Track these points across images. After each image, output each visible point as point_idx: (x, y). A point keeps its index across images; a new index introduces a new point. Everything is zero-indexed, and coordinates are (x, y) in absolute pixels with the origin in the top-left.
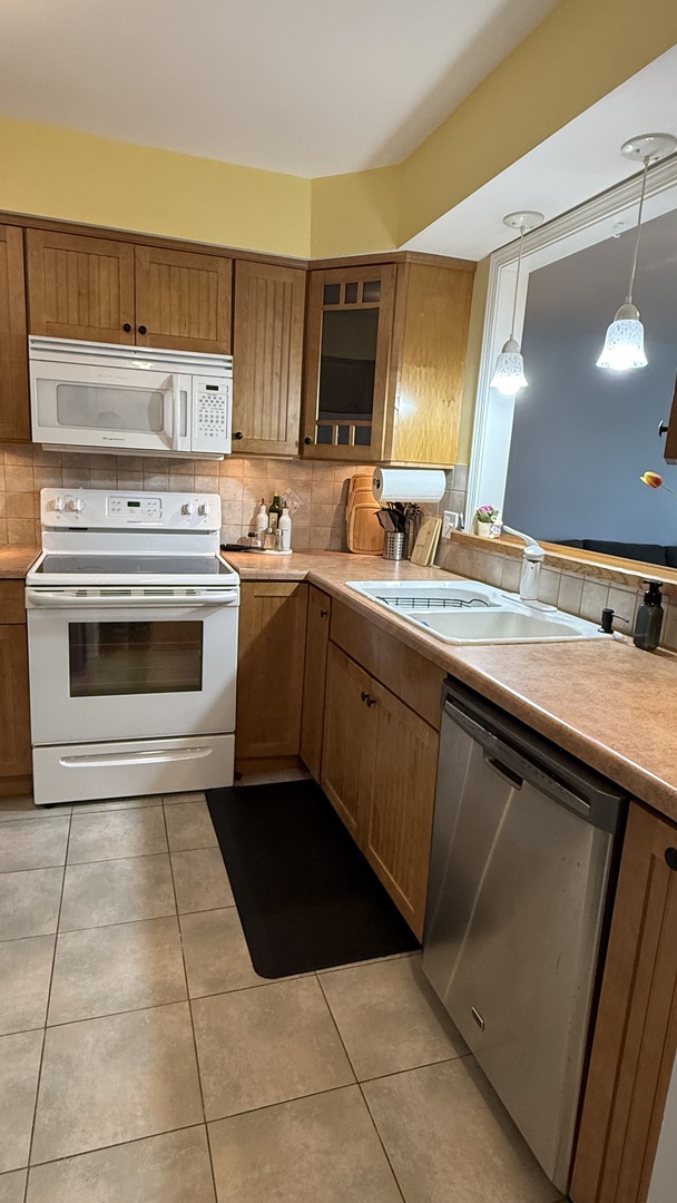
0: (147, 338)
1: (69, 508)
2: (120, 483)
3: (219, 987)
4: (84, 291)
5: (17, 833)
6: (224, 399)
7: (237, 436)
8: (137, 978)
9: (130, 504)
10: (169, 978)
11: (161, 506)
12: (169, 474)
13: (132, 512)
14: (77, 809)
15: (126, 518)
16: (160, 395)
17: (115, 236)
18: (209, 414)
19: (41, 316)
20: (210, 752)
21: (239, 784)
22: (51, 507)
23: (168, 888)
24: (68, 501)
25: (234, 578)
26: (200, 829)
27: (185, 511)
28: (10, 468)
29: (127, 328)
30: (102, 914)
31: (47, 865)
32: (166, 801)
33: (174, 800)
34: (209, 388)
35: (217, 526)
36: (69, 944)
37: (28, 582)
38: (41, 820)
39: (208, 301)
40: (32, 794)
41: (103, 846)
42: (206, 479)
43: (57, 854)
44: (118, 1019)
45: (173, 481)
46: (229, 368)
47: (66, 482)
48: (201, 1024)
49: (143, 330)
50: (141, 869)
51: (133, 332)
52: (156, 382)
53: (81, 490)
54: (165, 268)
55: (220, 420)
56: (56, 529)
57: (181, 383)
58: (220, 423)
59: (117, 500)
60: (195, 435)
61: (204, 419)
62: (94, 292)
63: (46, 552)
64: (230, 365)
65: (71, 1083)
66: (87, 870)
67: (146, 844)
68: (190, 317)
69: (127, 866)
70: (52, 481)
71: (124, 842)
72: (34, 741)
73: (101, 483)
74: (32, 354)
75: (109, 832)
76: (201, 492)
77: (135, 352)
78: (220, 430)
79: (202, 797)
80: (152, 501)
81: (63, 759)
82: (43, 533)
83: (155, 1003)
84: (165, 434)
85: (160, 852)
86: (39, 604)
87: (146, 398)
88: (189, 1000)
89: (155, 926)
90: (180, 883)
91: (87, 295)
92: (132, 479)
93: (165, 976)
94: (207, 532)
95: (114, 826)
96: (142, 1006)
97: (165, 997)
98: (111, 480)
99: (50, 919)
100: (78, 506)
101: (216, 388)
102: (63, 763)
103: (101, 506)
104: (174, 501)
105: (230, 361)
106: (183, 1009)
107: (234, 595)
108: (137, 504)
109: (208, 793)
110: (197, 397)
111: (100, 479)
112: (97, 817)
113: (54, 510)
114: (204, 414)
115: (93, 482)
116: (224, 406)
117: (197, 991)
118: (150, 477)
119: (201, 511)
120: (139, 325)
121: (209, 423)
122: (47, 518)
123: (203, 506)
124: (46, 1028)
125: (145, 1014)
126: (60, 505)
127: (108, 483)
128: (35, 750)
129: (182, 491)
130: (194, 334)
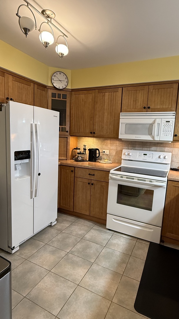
0: (150, 110)
1: (128, 154)
2: (143, 149)
3: (121, 304)
4: (135, 100)
5: (100, 233)
6: (172, 125)
7: (175, 135)
8: (103, 286)
9: (144, 154)
10: (110, 291)
11: (153, 156)
12: (157, 146)
13: (144, 157)
14: (115, 233)
15: (143, 158)
16: (152, 125)
17: (144, 84)
18: (166, 129)
19: (124, 108)
20: (152, 230)
21: (162, 244)
22: (124, 154)
23: (125, 266)
24: (128, 153)
25: (165, 179)
26: (143, 253)
27: (159, 157)
28: (117, 144)
29: (145, 108)
30: (105, 264)
31: (101, 244)
32: (138, 240)
33: (141, 241)
34: (167, 122)
35: (170, 162)
36: (94, 267)
37: (110, 172)
38: (106, 233)
39: (169, 97)
40: (106, 225)
41: (116, 246)
42: (168, 148)
43: (105, 242)
44: (93, 294)
45: (158, 148)
46: (174, 115)
47: (130, 148)
48: (110, 311)
49: (149, 108)
50: (121, 256)
51: (147, 108)
52: (150, 121)
53: (132, 150)
54: (157, 90)
55: (170, 131)
56: (125, 160)
57: (158, 121)
58: (169, 132)
59: (141, 153)
60: (161, 135)
61: (164, 131)
62: (137, 100)
63: (122, 165)
64: (174, 114)
65: (75, 303)
66: (108, 250)
67: (126, 250)
68: (163, 102)
69: (118, 253)
70: (126, 148)
71: (121, 247)
72: (108, 212)
73: (138, 148)
74: (121, 117)
75: (119, 242)
76: (166, 152)
77: (146, 114)
78: (169, 134)
79: (149, 244)
80: (150, 154)
81: (113, 219)
82: (122, 160)
83: (103, 296)
84: (152, 135)
85: (129, 254)
86: (112, 178)
87: (148, 126)
88: (112, 302)
89: (115, 274)
90: (129, 265)
91: (135, 101)
92: (147, 148)
93: (110, 290)
94: (166, 164)
95: (121, 241)
96: (100, 295)
97: (107, 296)
98: (141, 148)
99: (94, 258)
100: (130, 154)
101: (169, 122)
102: (113, 220)
103: (137, 154)
104: (157, 154)
105: (174, 113)
106: (109, 303)
107: (165, 184)
108: (146, 155)
109: (151, 243)
110: (163, 125)
111: (138, 147)
112: (118, 237)
113: (125, 155)
114: (164, 129)
115: (136, 148)
116: (171, 127)
117: (115, 300)
118: (152, 147)
119: (164, 158)
120: (148, 106)
121: (166, 132)
122: (123, 157)
123: (165, 156)
124: (78, 285)
125: (99, 297)
126: (126, 154)
127: (140, 149)
128: (107, 214)
129: (161, 151)
130: (164, 107)
